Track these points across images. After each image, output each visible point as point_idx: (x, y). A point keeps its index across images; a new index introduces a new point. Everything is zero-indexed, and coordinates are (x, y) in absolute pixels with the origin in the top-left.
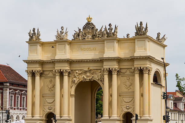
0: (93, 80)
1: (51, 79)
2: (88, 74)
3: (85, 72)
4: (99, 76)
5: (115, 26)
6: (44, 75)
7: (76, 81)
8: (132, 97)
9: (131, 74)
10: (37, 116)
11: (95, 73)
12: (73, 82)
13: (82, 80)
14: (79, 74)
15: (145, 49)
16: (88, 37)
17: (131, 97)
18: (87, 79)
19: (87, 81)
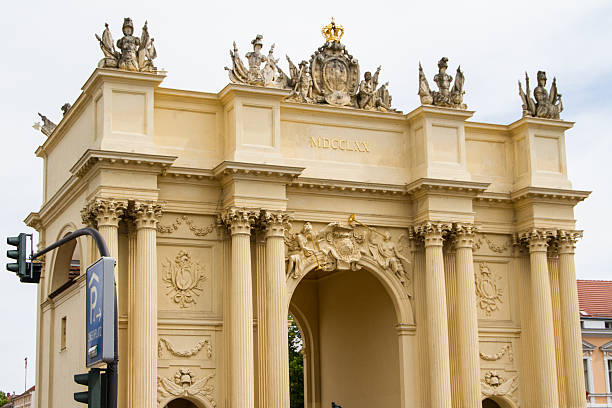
0: (359, 268)
2: (348, 242)
3: (337, 233)
4: (388, 253)
5: (458, 71)
7: (302, 267)
8: (506, 340)
9: (495, 254)
11: (370, 241)
13: (317, 267)
15: (561, 168)
16: (339, 98)
17: (502, 340)
18: (343, 262)
19: (340, 268)
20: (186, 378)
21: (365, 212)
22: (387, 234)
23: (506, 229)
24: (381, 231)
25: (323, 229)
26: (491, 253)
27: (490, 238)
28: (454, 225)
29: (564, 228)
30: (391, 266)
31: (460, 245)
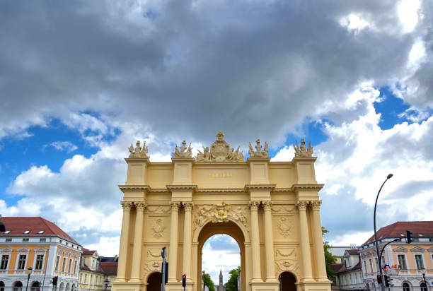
0: (227, 221)
1: (159, 218)
2: (221, 211)
3: (218, 208)
4: (239, 215)
6: (148, 212)
7: (203, 221)
9: (288, 212)
10: (135, 278)
12: (198, 222)
13: (211, 222)
14: (207, 211)
15: (313, 176)
16: (220, 159)
17: (291, 247)
18: (220, 219)
19: (219, 221)
20: (156, 265)
21: (230, 199)
22: (239, 207)
23: (292, 202)
24: (237, 207)
25: (210, 207)
26: (285, 212)
27: (285, 206)
28: (261, 202)
29: (313, 200)
30: (240, 219)
31: (265, 209)
